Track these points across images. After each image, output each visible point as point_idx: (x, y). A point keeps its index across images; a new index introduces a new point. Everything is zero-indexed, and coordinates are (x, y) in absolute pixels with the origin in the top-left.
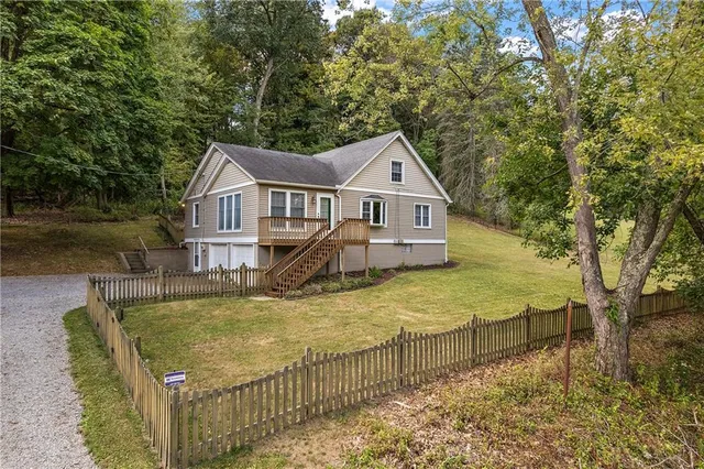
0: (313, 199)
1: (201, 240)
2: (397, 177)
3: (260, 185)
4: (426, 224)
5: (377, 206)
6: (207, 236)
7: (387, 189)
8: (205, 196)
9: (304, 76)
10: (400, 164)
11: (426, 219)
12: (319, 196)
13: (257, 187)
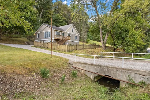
0: (61, 33)
1: (40, 40)
2: (72, 31)
3: (54, 30)
4: (76, 39)
5: (70, 35)
6: (41, 39)
7: (71, 33)
8: (41, 33)
9: (48, 13)
10: (73, 29)
11: (76, 38)
12: (62, 33)
13: (54, 31)
